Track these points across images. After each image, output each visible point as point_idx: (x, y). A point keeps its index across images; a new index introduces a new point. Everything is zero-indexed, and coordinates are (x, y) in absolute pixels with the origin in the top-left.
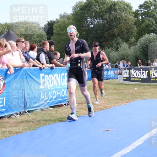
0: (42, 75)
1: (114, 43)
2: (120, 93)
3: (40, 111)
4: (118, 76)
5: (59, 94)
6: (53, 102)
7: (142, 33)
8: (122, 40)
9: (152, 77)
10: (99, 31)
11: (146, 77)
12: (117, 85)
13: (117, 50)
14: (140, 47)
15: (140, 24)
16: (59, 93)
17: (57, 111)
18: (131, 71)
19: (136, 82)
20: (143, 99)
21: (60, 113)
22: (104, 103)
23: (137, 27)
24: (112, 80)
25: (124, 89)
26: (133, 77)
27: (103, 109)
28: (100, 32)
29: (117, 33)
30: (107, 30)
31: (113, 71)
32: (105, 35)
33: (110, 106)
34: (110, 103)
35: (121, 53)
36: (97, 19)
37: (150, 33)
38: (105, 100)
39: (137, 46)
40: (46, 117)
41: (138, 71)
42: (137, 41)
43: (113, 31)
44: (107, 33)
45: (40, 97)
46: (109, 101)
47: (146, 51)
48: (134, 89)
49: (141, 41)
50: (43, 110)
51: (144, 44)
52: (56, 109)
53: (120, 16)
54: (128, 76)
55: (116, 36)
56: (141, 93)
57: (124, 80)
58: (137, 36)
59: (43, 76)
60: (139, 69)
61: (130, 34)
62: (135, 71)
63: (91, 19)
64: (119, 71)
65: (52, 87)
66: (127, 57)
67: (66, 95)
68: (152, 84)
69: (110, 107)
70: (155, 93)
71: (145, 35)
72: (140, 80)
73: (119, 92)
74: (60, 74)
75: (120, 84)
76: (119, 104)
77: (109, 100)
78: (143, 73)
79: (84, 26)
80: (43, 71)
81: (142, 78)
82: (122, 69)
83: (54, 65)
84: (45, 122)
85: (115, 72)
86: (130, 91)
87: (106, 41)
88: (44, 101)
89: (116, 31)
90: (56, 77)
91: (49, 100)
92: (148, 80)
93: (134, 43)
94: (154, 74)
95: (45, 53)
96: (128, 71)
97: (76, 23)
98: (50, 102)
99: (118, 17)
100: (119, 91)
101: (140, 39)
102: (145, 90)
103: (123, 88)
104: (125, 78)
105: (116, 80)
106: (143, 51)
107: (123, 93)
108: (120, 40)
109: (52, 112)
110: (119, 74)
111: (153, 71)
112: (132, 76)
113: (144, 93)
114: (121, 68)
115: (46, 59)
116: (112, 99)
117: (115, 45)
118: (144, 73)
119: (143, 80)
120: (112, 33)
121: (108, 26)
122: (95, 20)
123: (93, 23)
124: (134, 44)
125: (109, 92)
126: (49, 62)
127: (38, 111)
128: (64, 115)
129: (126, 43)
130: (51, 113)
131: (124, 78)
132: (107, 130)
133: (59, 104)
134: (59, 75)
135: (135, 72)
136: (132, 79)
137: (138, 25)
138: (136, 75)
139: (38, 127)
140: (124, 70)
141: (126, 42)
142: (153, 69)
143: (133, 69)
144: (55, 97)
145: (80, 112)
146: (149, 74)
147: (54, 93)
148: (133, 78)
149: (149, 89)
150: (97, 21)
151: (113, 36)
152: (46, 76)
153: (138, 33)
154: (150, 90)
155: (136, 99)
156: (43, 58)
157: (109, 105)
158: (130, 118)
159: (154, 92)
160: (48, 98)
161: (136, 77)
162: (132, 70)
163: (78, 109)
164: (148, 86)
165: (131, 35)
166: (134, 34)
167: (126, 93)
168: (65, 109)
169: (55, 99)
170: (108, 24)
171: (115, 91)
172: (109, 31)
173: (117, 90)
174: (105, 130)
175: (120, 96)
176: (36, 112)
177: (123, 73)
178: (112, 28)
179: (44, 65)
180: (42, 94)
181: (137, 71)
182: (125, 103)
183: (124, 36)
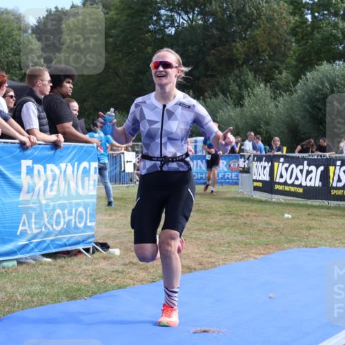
0: (26, 163)
1: (232, 81)
2: (242, 226)
3: (13, 266)
4: (237, 176)
5: (71, 220)
6: (52, 241)
7: (312, 60)
8: (255, 76)
9: (334, 185)
10: (192, 46)
11: (318, 184)
12: (234, 202)
13: (239, 102)
14: (303, 97)
15: (307, 35)
16: (71, 217)
17: (63, 267)
18: (276, 164)
19: (289, 198)
20: (307, 247)
21: (73, 274)
22: (196, 251)
23: (297, 42)
24: (221, 187)
25: (255, 214)
26: (282, 181)
27: (195, 269)
28: (194, 49)
29: (243, 56)
30: (214, 46)
31: (225, 162)
32: (209, 59)
33: (213, 260)
34: (213, 254)
35: (252, 112)
36: (187, 13)
37: (334, 61)
38: (199, 242)
39: (295, 95)
40: (32, 284)
41: (297, 166)
42: (295, 83)
43: (230, 50)
44: (214, 54)
45: (18, 227)
46: (212, 245)
47: (320, 110)
48: (284, 215)
49: (309, 83)
50: (24, 263)
51: (317, 90)
52: (61, 262)
53: (253, 9)
54: (267, 178)
55: (240, 62)
56: (302, 228)
57: (256, 188)
58: (296, 66)
59: (28, 167)
60: (298, 162)
61: (278, 61)
62: (286, 165)
63: (171, 11)
64: (242, 163)
65: (52, 199)
66: (267, 123)
67: (89, 224)
68: (333, 203)
69: (214, 265)
70: (340, 230)
71: (321, 64)
72: (301, 190)
73: (239, 221)
74: (76, 163)
75: (243, 200)
76: (240, 257)
77: (212, 243)
78: (309, 172)
79: (149, 31)
80: (29, 152)
81: (306, 186)
82: (251, 158)
83: (61, 137)
84: (29, 297)
85: (230, 166)
86: (272, 221)
87: (212, 76)
88: (28, 237)
89: (239, 48)
90: (65, 171)
91: (41, 236)
92: (324, 192)
93: (288, 85)
94: (339, 176)
95: (38, 101)
96: (268, 165)
97: (126, 20)
98: (44, 241)
99: (248, 9)
100: (241, 221)
101: (305, 75)
102: (313, 219)
103: (251, 211)
104: (260, 185)
105: (233, 188)
106: (310, 109)
107: (252, 226)
108: (250, 76)
109: (49, 270)
110: (241, 172)
111: (338, 168)
112: (278, 179)
113: (311, 228)
114: (250, 156)
115: (40, 118)
116: (221, 241)
117: (234, 87)
118: (311, 172)
119: (309, 193)
120: (228, 53)
121: (218, 33)
122: (183, 13)
123: (176, 24)
124: (287, 88)
125: (212, 221)
126: (47, 127)
127: (10, 264)
128: (82, 280)
129: (266, 86)
130: (46, 273)
131: (255, 184)
132: (205, 331)
133: (69, 248)
134: (73, 167)
135: (287, 169)
136: (277, 187)
137: (303, 37)
138: (291, 178)
139: (9, 312)
140: (257, 161)
141: (266, 81)
142: (339, 163)
143: (282, 160)
144: (58, 228)
145: (129, 272)
146: (325, 177)
147: (58, 216)
148: (279, 184)
149: (323, 219)
150: (188, 17)
151: (231, 63)
152: (38, 167)
153: (300, 60)
154: (328, 222)
155: (286, 245)
156: (32, 115)
157: (210, 257)
158: (270, 298)
159: (338, 229)
160: (40, 230)
161: (290, 182)
162: (279, 162)
163: (125, 265)
164: (323, 211)
165: (282, 62)
166: (288, 60)
167: (261, 226)
168: (86, 264)
169: (60, 232)
170: (219, 26)
171: (228, 218)
172: (221, 48)
173: (233, 216)
174: (199, 329)
175: (242, 234)
176: (4, 268)
177: (254, 170)
178: (227, 41)
179: (33, 134)
180: (24, 217)
181: (293, 166)
182: (257, 254)
183: (262, 64)
